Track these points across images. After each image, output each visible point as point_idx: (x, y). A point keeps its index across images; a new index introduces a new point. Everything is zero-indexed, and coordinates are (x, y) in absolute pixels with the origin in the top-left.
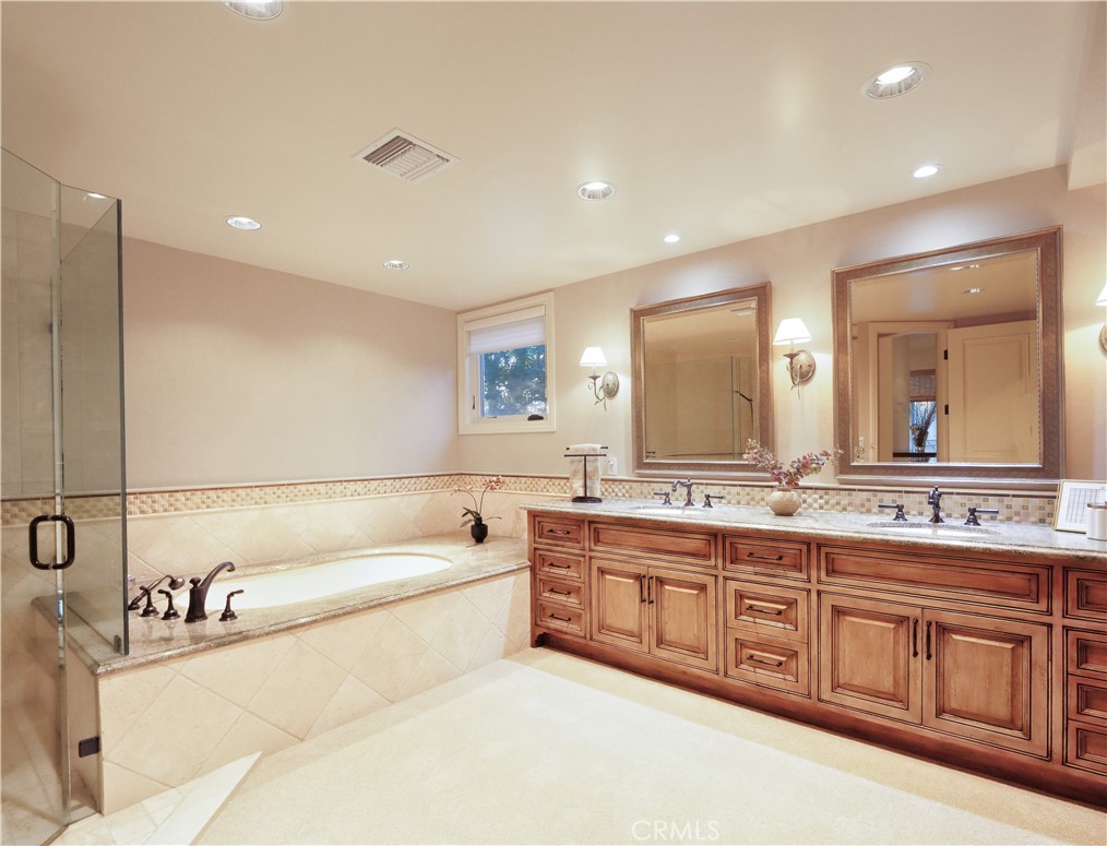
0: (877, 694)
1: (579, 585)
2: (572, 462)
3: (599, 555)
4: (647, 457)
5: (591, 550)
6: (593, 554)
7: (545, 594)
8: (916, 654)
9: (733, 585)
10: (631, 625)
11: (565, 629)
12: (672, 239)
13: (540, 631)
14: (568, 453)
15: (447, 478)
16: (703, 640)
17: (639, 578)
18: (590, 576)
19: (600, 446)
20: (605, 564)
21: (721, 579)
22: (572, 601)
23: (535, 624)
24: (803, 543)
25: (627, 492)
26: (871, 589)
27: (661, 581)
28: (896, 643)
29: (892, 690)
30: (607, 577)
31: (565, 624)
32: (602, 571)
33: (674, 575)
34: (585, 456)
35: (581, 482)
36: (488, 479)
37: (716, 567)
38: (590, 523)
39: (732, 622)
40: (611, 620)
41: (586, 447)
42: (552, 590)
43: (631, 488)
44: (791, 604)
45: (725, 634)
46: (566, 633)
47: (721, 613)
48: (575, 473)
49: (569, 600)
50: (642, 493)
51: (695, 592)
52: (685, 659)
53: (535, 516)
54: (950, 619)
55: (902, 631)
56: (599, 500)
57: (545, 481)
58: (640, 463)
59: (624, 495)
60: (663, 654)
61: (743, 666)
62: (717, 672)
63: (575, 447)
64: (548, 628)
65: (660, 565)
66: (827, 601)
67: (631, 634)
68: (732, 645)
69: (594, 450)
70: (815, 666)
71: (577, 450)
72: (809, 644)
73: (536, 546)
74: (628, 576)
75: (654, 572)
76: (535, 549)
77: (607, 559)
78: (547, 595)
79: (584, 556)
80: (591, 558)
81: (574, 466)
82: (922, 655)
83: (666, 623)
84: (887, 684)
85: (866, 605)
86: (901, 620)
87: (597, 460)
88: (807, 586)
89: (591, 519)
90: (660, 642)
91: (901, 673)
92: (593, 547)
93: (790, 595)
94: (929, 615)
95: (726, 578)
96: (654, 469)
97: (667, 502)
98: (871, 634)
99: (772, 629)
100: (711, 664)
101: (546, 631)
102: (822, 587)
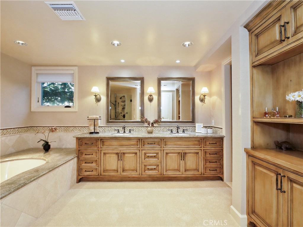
0: (174, 170)
1: (96, 159)
2: (90, 121)
3: (104, 149)
4: (110, 120)
5: (101, 148)
6: (102, 149)
7: (83, 165)
8: (181, 160)
9: (144, 151)
10: (115, 168)
11: (90, 174)
12: (123, 61)
13: (80, 177)
14: (88, 118)
15: (26, 128)
16: (136, 167)
17: (117, 154)
18: (101, 156)
19: (98, 116)
20: (106, 151)
21: (141, 151)
22: (94, 165)
23: (79, 175)
24: (159, 139)
25: (103, 130)
26: (173, 148)
27: (124, 153)
28: (178, 158)
29: (177, 169)
30: (107, 155)
31: (91, 172)
32: (105, 154)
33: (128, 151)
34: (94, 120)
35: (93, 127)
36: (51, 128)
37: (139, 148)
38: (101, 139)
39: (143, 161)
40: (108, 168)
41: (94, 117)
42: (86, 163)
43: (105, 129)
44: (157, 154)
45: (142, 164)
46: (91, 175)
47: (141, 159)
48: (91, 125)
49: (92, 165)
50: (108, 130)
51: (134, 155)
52: (131, 173)
53: (79, 139)
54: (187, 151)
55: (179, 155)
56: (98, 133)
57: (73, 128)
58: (108, 122)
59: (102, 131)
60: (125, 174)
61: (146, 171)
62: (140, 174)
63: (90, 117)
64: (84, 175)
65: (123, 149)
66: (165, 152)
67: (114, 170)
68: (143, 167)
69: (97, 117)
70: (162, 167)
71: (91, 118)
72: (161, 162)
73: (79, 149)
74: (114, 153)
75: (122, 152)
76: (79, 150)
77: (107, 150)
78: (84, 164)
79: (99, 150)
80: (101, 150)
81: (90, 123)
82: (182, 159)
83: (125, 165)
84: (176, 168)
85: (172, 151)
86: (179, 153)
87: (98, 121)
88: (161, 149)
89: (101, 138)
90: (123, 171)
91: (179, 165)
92: (102, 147)
93: (157, 152)
94: (184, 151)
95: (142, 150)
96: (112, 123)
97: (118, 132)
98: (173, 157)
99: (153, 161)
100: (138, 173)
101: (83, 176)
102: (164, 149)
